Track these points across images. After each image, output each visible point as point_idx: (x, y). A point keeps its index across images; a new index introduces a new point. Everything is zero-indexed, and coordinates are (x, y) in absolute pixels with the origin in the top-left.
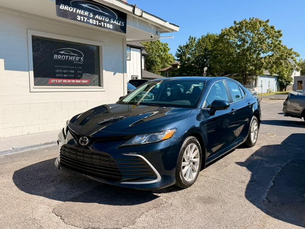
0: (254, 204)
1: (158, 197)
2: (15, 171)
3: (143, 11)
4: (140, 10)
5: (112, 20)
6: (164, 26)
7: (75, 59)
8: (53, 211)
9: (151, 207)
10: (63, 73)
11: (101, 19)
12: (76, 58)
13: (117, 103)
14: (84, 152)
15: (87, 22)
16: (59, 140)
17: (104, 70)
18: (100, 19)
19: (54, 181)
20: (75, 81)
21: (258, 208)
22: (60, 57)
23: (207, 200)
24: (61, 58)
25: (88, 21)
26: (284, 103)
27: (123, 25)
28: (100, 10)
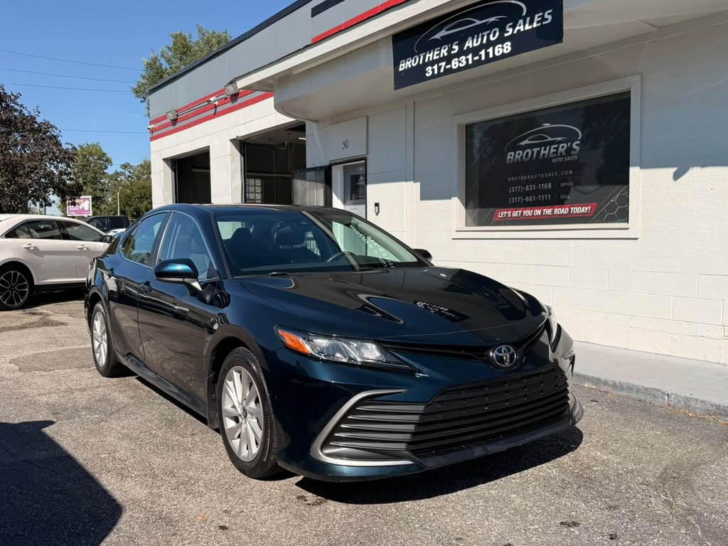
7: (555, 150)
10: (525, 194)
12: (557, 148)
18: (475, 45)
22: (519, 155)
24: (522, 157)
27: (550, 18)
28: (475, 22)
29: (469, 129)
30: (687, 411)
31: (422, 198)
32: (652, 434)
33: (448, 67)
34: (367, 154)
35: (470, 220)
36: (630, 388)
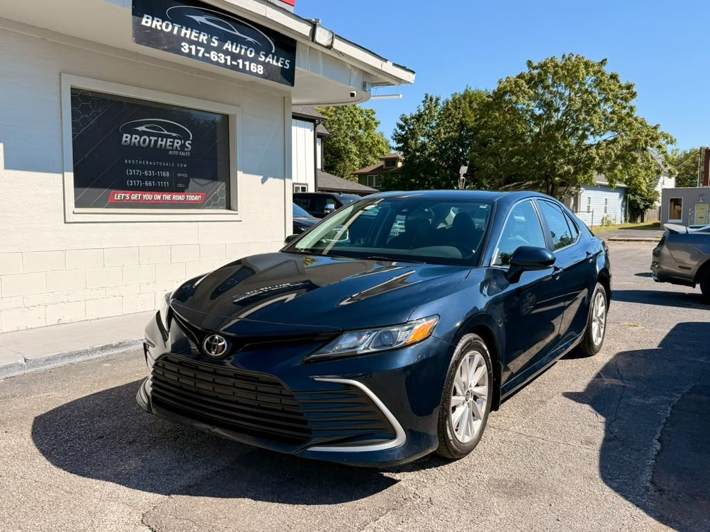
0: (626, 498)
1: (395, 482)
2: (36, 418)
3: (335, 36)
4: (327, 32)
5: (263, 54)
6: (380, 70)
7: (171, 144)
8: (144, 521)
9: (383, 509)
10: (144, 178)
11: (237, 52)
12: (173, 142)
13: (282, 251)
14: (215, 373)
15: (204, 59)
16: (148, 341)
17: (240, 170)
18: (234, 51)
19: (134, 441)
20: (172, 197)
21: (637, 506)
22: (136, 139)
23: (514, 489)
24: (139, 142)
25: (207, 55)
26: (654, 250)
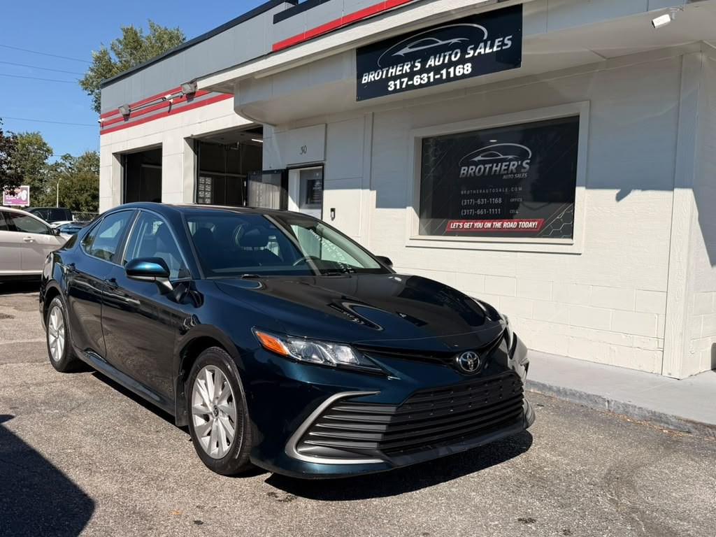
7: (506, 168)
10: (477, 207)
12: (509, 166)
18: (437, 64)
22: (472, 170)
24: (474, 172)
27: (510, 43)
28: (438, 42)
29: (425, 141)
30: (626, 417)
31: (378, 206)
32: (596, 438)
33: (410, 83)
34: (325, 160)
35: (423, 229)
36: (573, 394)
